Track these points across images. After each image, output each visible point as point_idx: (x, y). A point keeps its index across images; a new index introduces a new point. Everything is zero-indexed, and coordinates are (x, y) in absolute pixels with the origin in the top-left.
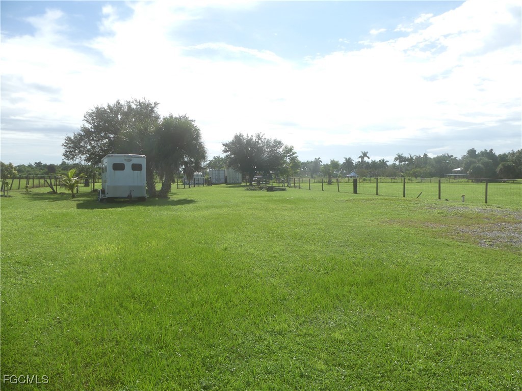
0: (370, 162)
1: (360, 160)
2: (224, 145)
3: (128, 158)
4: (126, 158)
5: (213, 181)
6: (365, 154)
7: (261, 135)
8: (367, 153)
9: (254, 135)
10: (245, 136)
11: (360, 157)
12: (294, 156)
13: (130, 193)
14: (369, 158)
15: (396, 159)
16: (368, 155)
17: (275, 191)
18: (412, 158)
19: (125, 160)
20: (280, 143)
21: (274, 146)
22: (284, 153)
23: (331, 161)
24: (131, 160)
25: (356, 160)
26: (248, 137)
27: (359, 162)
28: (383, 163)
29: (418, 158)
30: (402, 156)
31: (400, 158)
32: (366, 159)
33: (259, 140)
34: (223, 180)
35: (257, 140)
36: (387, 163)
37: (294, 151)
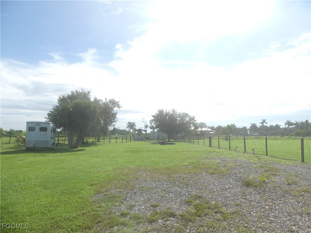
0: (269, 126)
1: (261, 125)
2: (152, 116)
3: (38, 124)
4: (37, 124)
5: (151, 138)
6: (264, 121)
7: (175, 110)
8: (266, 120)
9: (171, 110)
10: (165, 111)
11: (261, 123)
12: (195, 122)
13: (35, 145)
14: (267, 123)
15: (286, 124)
16: (266, 121)
17: (165, 144)
18: (297, 123)
19: (36, 125)
20: (187, 115)
21: (183, 117)
22: (189, 121)
23: (227, 125)
24: (39, 125)
25: (259, 125)
26: (166, 111)
27: (261, 126)
28: (277, 127)
29: (302, 123)
30: (290, 122)
31: (289, 123)
32: (265, 124)
33: (173, 113)
34: (157, 138)
35: (172, 113)
36: (280, 126)
37: (195, 119)
